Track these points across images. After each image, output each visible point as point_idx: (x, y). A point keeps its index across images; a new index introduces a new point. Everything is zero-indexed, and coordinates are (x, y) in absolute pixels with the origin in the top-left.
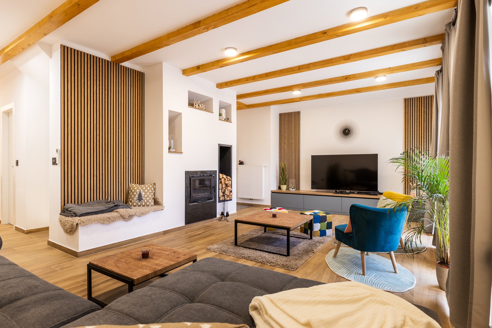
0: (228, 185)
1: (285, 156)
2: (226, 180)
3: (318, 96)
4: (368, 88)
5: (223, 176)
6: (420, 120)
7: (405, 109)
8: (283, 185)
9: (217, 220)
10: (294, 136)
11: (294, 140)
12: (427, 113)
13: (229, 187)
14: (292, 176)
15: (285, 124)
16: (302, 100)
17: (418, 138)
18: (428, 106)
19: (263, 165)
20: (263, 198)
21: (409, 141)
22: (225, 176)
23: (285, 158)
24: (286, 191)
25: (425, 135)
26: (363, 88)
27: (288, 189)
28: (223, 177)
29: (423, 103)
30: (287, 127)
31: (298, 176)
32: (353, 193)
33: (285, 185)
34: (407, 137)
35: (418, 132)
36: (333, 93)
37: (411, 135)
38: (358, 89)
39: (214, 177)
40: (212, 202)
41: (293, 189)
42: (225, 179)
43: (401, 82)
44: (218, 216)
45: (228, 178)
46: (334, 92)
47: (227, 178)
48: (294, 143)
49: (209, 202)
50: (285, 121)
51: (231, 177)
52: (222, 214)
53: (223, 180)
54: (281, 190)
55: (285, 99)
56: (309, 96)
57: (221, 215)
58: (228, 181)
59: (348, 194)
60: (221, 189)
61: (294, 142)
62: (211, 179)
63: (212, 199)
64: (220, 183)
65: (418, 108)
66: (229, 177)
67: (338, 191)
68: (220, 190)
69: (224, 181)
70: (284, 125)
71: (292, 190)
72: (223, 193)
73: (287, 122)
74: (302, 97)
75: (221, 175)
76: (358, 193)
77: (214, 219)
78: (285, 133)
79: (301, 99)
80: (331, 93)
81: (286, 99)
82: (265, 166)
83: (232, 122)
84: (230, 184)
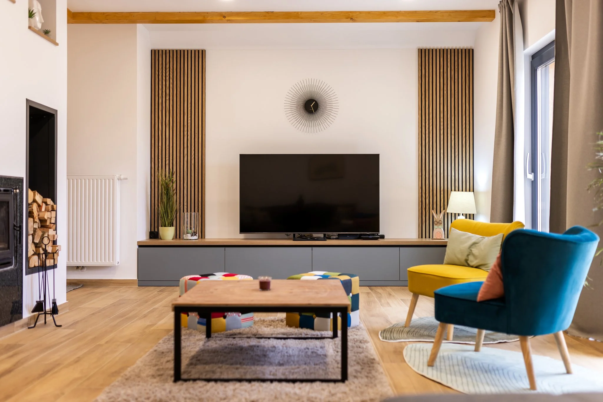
0: (48, 223)
1: (167, 156)
2: (43, 209)
3: (265, 16)
4: (369, 13)
5: (34, 195)
6: (445, 92)
7: (420, 68)
8: (165, 226)
9: (22, 326)
10: (189, 109)
11: (189, 119)
12: (456, 81)
13: (50, 228)
14: (185, 204)
15: (168, 78)
16: (227, 18)
17: (442, 127)
18: (456, 67)
19: (117, 176)
20: (117, 263)
21: (427, 132)
22: (39, 198)
23: (167, 162)
24: (172, 241)
25: (453, 122)
26: (360, 12)
27: (178, 235)
28: (35, 201)
29: (449, 60)
30: (171, 86)
31: (200, 204)
32: (329, 238)
33: (170, 226)
34: (423, 124)
35: (442, 116)
36: (298, 13)
37: (431, 121)
38: (351, 12)
39: (16, 196)
40: (12, 270)
41: (192, 235)
42: (39, 206)
43: (430, 11)
44: (27, 314)
45: (48, 203)
46: (301, 13)
47: (46, 203)
48: (189, 124)
49: (5, 271)
50: (168, 70)
51: (54, 200)
52: (39, 307)
53: (35, 207)
54: (161, 239)
55: (182, 11)
56: (244, 12)
57: (33, 311)
58: (47, 210)
59: (318, 239)
60: (32, 235)
61: (189, 121)
62: (8, 202)
63: (9, 264)
64: (30, 217)
65: (442, 71)
66: (49, 201)
67: (297, 234)
68: (30, 238)
69: (38, 211)
70: (164, 78)
71: (190, 238)
72: (36, 247)
73: (171, 73)
74: (226, 13)
75: (31, 193)
76: (339, 237)
77: (17, 323)
78: (168, 98)
79: (224, 17)
80: (295, 12)
81: (184, 12)
82: (122, 177)
83: (57, 44)
84: (53, 221)
